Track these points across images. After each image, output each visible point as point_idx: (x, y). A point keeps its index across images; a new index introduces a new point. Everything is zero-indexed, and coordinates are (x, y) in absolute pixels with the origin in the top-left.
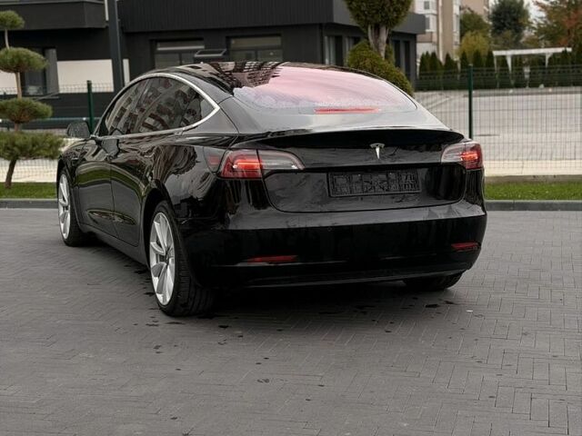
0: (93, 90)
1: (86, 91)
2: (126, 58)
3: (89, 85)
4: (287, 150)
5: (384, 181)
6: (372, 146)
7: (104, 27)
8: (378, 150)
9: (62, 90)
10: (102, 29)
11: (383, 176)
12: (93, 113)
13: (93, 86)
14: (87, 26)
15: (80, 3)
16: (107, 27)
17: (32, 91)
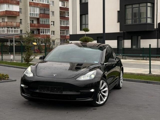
0: (151, 47)
1: (149, 47)
2: (159, 39)
3: (150, 45)
9: (142, 47)
14: (148, 30)
15: (146, 24)
16: (154, 30)
17: (134, 47)
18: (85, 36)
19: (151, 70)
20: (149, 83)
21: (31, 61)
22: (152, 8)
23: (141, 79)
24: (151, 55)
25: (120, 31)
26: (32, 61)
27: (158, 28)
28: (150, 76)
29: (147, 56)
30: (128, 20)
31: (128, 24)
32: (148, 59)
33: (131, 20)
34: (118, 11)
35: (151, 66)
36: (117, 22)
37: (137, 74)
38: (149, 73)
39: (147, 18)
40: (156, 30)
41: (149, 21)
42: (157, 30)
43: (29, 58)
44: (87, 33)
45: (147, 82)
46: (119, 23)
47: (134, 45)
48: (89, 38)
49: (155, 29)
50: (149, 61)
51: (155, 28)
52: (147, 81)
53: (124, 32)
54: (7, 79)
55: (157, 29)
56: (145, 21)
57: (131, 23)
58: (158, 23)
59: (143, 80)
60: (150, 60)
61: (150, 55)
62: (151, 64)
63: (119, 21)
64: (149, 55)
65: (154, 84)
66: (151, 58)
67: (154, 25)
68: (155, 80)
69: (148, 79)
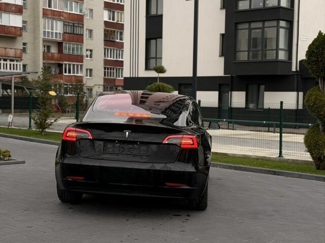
0: (284, 108)
1: (279, 108)
2: (301, 91)
3: (282, 103)
4: (88, 129)
5: (131, 148)
6: (125, 131)
7: (290, 74)
8: (127, 133)
9: (266, 106)
10: (289, 75)
11: (131, 146)
12: (282, 120)
13: (284, 104)
14: (279, 74)
15: (276, 62)
16: (292, 75)
17: (251, 106)
18: (157, 82)
19: (283, 151)
20: (278, 175)
21: (48, 128)
22: (288, 31)
23: (264, 167)
24: (283, 123)
25: (224, 74)
26: (51, 127)
27: (298, 69)
28: (280, 161)
29: (275, 124)
30: (241, 53)
31: (241, 59)
32: (278, 129)
33: (247, 53)
34: (221, 34)
35: (283, 143)
36: (220, 56)
37: (256, 157)
38: (279, 157)
39: (277, 49)
40: (294, 75)
41: (282, 56)
42: (297, 75)
43: (46, 121)
44: (161, 75)
45: (275, 173)
46: (223, 59)
47: (252, 102)
48: (165, 85)
49: (293, 72)
50: (279, 134)
51: (294, 69)
52: (273, 171)
53: (232, 77)
54: (8, 158)
55: (297, 71)
56: (275, 55)
57: (246, 59)
58: (300, 61)
59: (266, 168)
60: (281, 133)
61: (281, 122)
62: (283, 140)
63: (222, 54)
64: (279, 123)
65: (287, 176)
66: (283, 129)
67: (291, 63)
68: (289, 169)
69: (276, 167)
